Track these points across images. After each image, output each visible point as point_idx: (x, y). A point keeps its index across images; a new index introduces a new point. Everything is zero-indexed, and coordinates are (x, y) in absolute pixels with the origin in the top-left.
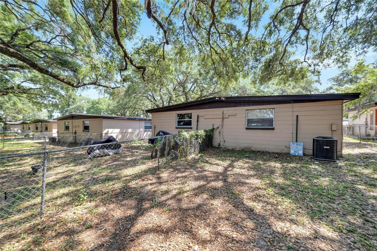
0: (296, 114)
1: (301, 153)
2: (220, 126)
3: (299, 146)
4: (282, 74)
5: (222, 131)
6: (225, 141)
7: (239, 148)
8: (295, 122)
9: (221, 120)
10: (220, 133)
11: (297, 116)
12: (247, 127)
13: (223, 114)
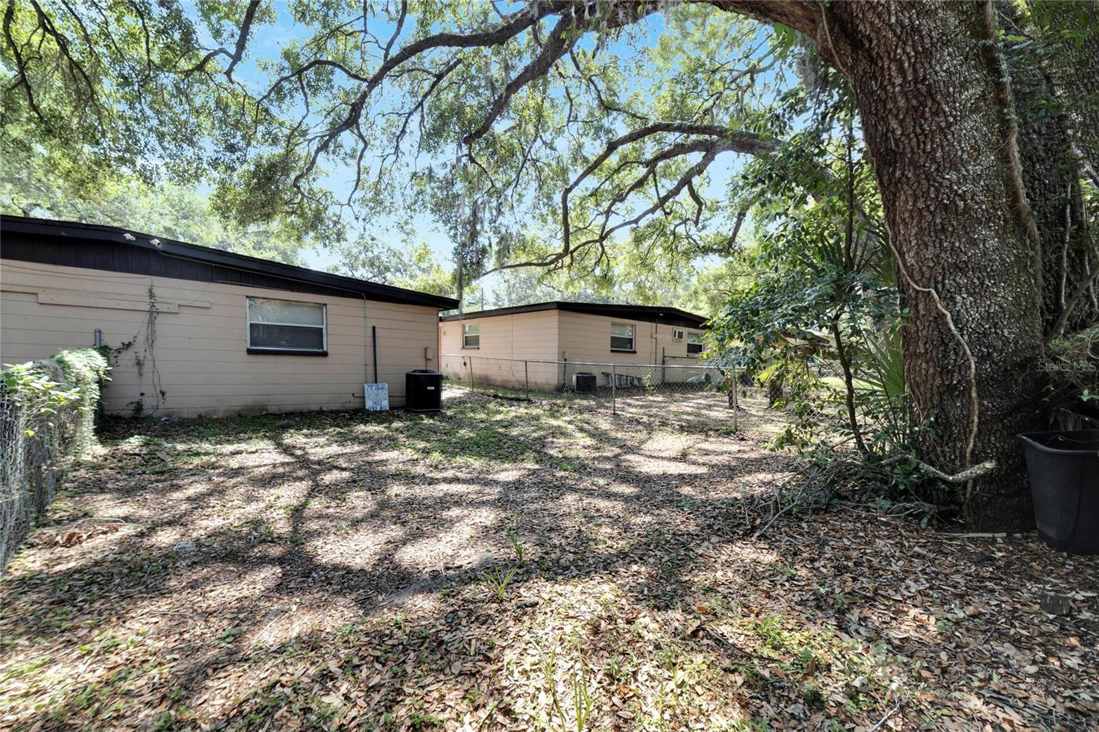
0: (371, 323)
1: (385, 404)
2: (141, 339)
3: (380, 391)
4: (293, 212)
5: (149, 357)
6: (163, 393)
7: (226, 411)
8: (370, 340)
9: (145, 318)
10: (139, 364)
11: (374, 328)
12: (249, 346)
13: (152, 295)
